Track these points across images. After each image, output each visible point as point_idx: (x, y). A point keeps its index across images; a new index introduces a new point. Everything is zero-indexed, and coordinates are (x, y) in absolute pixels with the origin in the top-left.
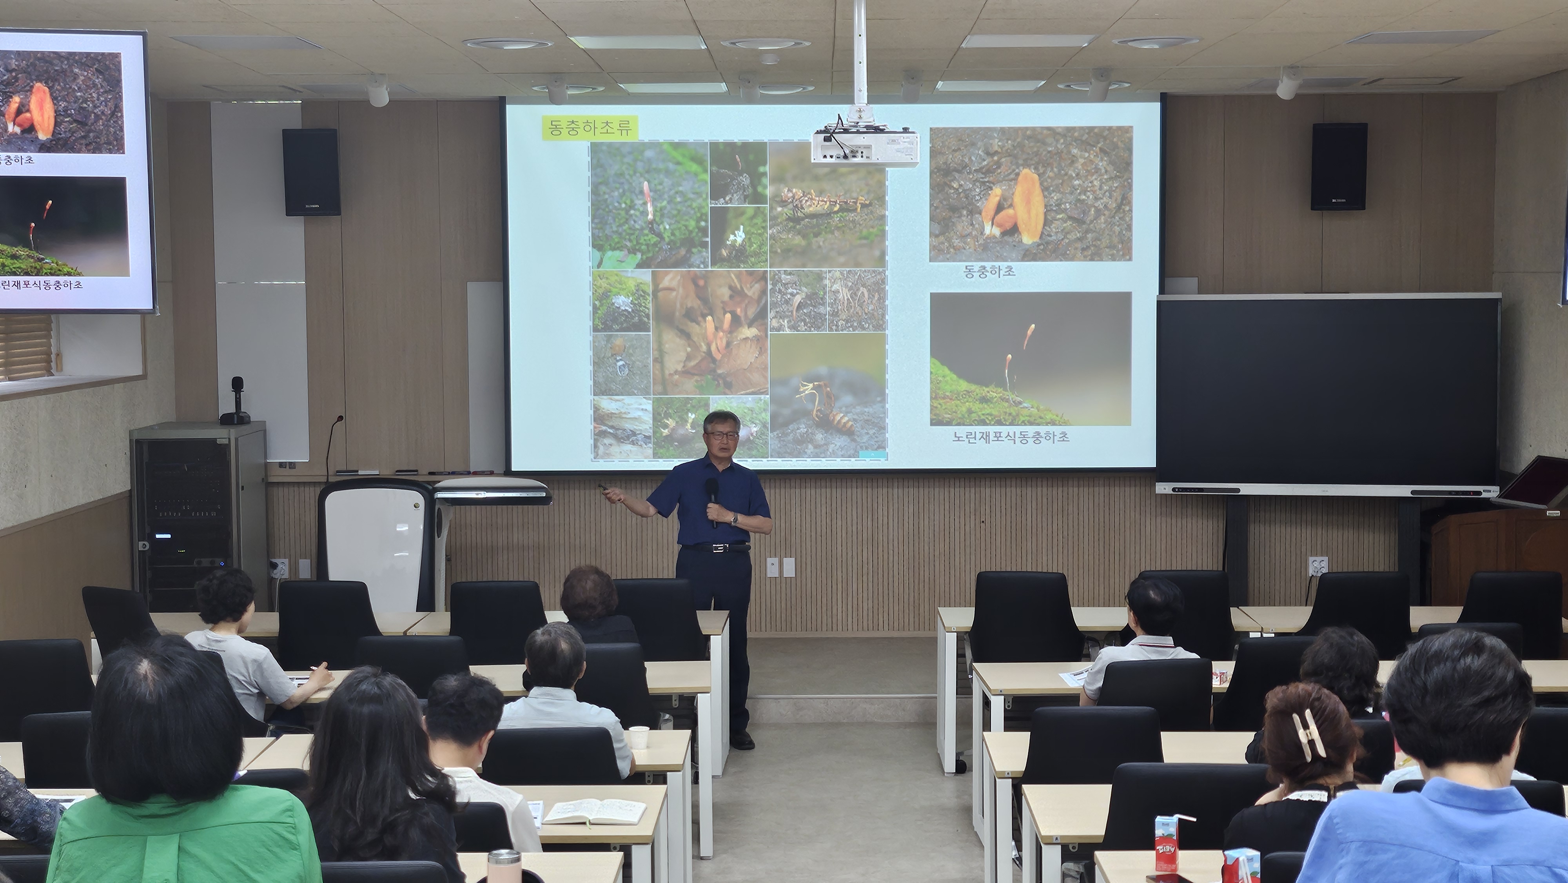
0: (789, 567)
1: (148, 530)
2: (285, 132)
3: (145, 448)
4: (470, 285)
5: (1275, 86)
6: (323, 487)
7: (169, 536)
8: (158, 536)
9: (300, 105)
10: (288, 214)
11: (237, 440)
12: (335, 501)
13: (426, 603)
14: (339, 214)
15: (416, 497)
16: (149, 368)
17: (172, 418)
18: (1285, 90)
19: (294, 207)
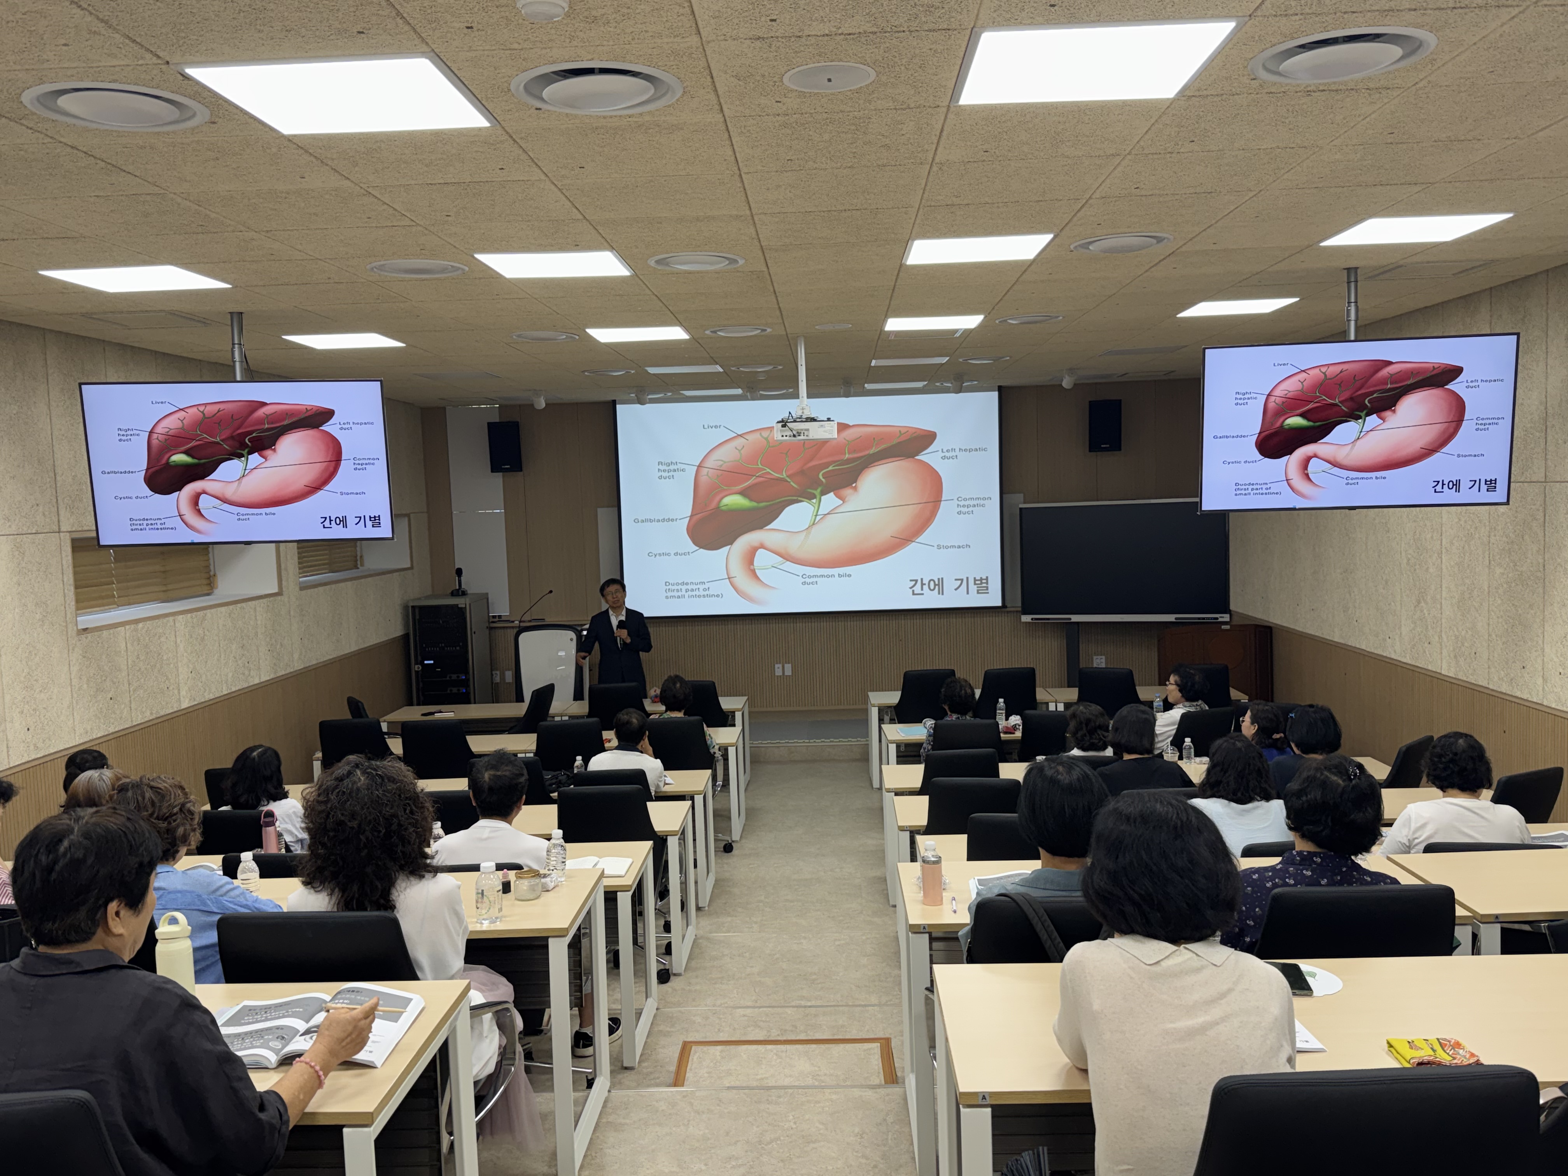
0: (788, 671)
1: (419, 658)
2: (490, 425)
3: (417, 611)
4: (599, 510)
5: (1062, 380)
6: (518, 629)
7: (432, 662)
8: (426, 662)
9: (497, 409)
10: (492, 471)
11: (470, 605)
12: (524, 638)
13: (578, 696)
14: (521, 470)
15: (572, 635)
16: (415, 564)
17: (429, 593)
18: (1067, 383)
19: (495, 468)
